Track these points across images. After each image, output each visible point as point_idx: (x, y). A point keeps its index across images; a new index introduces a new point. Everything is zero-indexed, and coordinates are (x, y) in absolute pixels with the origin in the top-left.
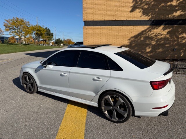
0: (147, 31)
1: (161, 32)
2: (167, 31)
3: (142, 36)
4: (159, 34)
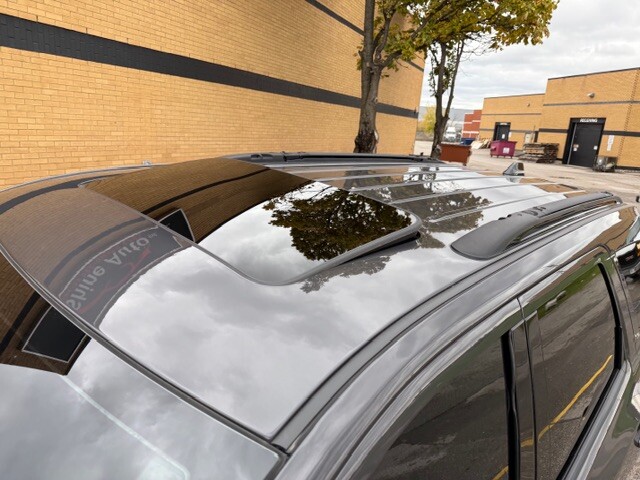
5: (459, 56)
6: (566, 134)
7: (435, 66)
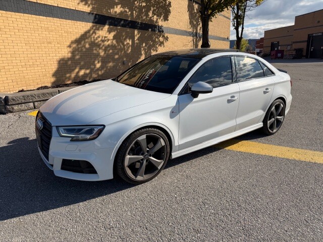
0: (91, 32)
1: (107, 35)
2: (113, 34)
3: (87, 40)
4: (106, 39)
5: (245, 9)
6: (306, 43)
7: (234, 15)
